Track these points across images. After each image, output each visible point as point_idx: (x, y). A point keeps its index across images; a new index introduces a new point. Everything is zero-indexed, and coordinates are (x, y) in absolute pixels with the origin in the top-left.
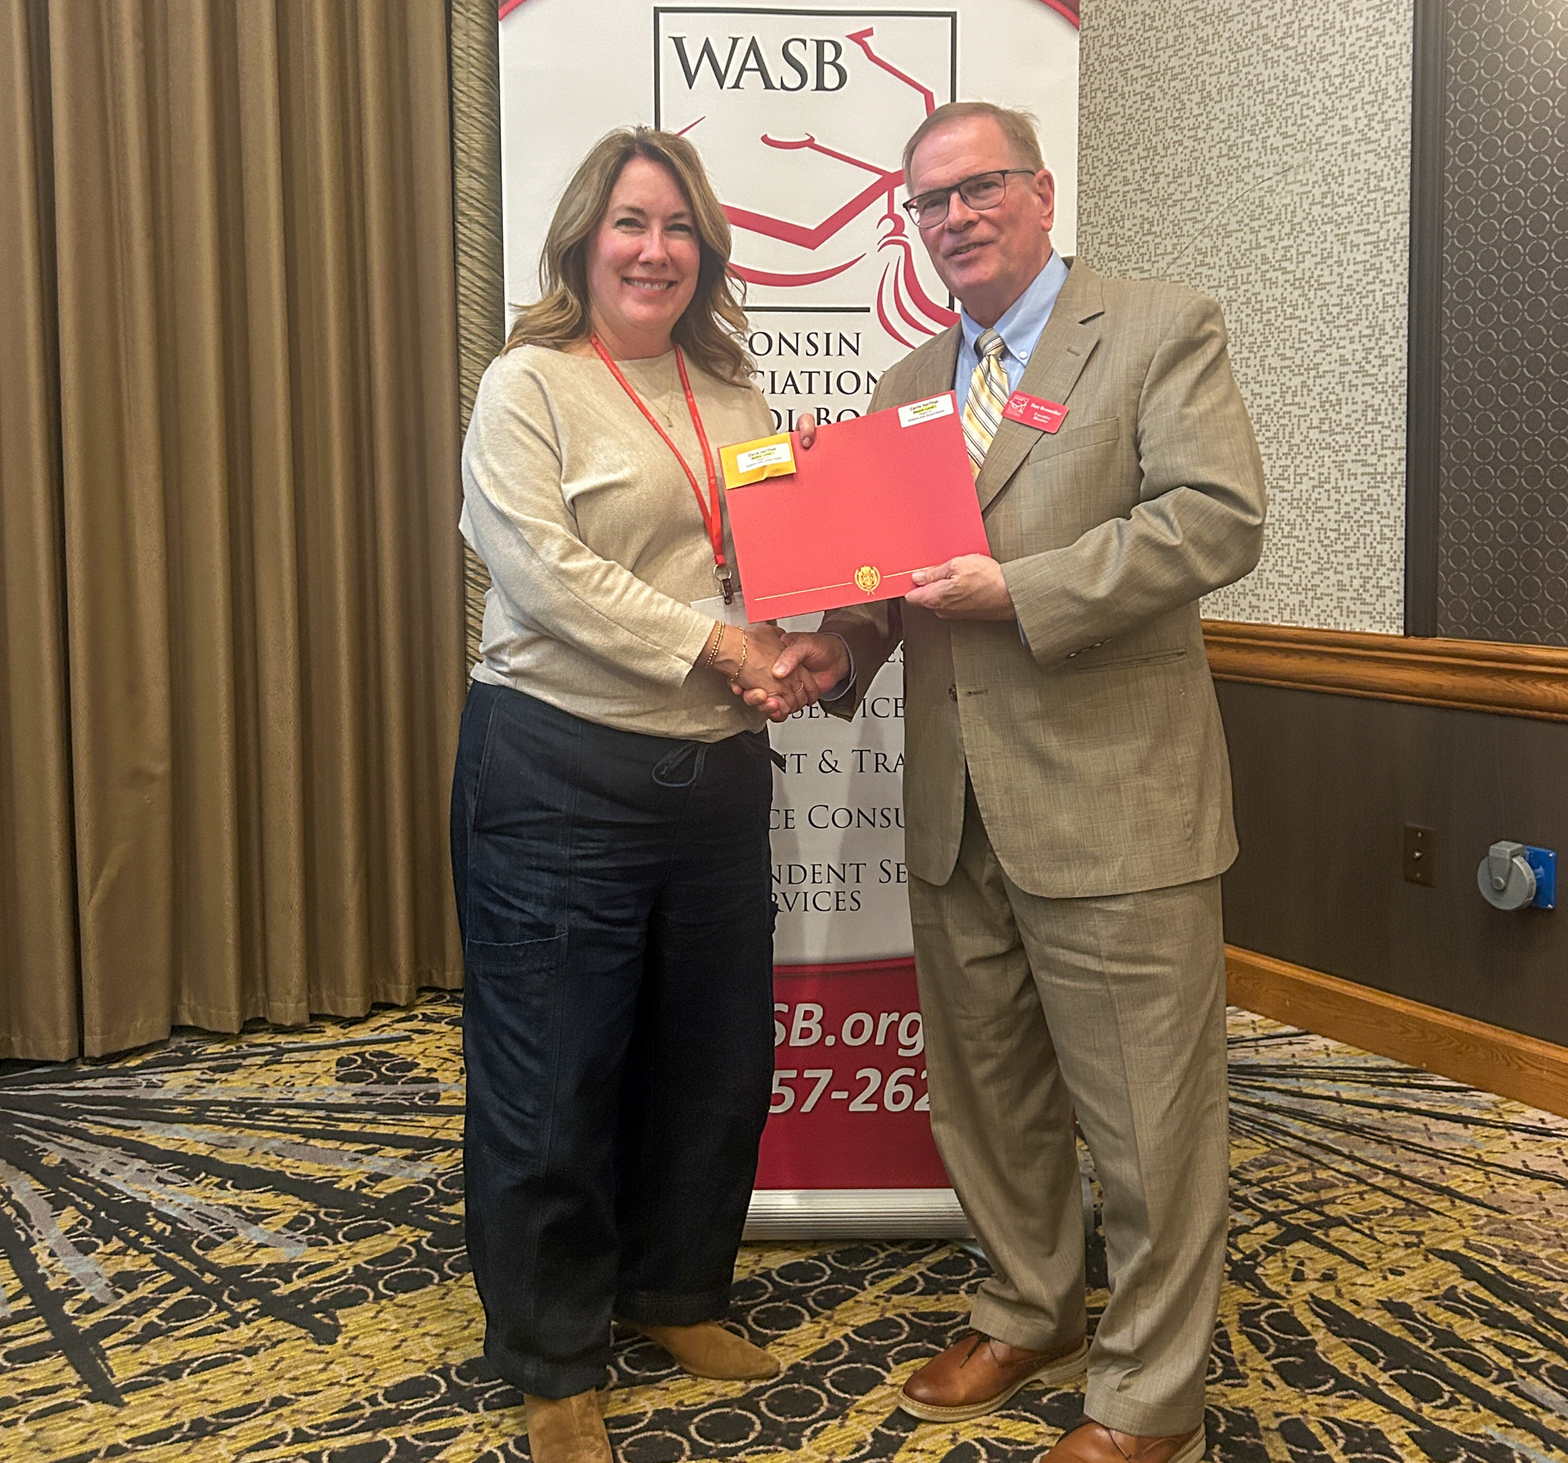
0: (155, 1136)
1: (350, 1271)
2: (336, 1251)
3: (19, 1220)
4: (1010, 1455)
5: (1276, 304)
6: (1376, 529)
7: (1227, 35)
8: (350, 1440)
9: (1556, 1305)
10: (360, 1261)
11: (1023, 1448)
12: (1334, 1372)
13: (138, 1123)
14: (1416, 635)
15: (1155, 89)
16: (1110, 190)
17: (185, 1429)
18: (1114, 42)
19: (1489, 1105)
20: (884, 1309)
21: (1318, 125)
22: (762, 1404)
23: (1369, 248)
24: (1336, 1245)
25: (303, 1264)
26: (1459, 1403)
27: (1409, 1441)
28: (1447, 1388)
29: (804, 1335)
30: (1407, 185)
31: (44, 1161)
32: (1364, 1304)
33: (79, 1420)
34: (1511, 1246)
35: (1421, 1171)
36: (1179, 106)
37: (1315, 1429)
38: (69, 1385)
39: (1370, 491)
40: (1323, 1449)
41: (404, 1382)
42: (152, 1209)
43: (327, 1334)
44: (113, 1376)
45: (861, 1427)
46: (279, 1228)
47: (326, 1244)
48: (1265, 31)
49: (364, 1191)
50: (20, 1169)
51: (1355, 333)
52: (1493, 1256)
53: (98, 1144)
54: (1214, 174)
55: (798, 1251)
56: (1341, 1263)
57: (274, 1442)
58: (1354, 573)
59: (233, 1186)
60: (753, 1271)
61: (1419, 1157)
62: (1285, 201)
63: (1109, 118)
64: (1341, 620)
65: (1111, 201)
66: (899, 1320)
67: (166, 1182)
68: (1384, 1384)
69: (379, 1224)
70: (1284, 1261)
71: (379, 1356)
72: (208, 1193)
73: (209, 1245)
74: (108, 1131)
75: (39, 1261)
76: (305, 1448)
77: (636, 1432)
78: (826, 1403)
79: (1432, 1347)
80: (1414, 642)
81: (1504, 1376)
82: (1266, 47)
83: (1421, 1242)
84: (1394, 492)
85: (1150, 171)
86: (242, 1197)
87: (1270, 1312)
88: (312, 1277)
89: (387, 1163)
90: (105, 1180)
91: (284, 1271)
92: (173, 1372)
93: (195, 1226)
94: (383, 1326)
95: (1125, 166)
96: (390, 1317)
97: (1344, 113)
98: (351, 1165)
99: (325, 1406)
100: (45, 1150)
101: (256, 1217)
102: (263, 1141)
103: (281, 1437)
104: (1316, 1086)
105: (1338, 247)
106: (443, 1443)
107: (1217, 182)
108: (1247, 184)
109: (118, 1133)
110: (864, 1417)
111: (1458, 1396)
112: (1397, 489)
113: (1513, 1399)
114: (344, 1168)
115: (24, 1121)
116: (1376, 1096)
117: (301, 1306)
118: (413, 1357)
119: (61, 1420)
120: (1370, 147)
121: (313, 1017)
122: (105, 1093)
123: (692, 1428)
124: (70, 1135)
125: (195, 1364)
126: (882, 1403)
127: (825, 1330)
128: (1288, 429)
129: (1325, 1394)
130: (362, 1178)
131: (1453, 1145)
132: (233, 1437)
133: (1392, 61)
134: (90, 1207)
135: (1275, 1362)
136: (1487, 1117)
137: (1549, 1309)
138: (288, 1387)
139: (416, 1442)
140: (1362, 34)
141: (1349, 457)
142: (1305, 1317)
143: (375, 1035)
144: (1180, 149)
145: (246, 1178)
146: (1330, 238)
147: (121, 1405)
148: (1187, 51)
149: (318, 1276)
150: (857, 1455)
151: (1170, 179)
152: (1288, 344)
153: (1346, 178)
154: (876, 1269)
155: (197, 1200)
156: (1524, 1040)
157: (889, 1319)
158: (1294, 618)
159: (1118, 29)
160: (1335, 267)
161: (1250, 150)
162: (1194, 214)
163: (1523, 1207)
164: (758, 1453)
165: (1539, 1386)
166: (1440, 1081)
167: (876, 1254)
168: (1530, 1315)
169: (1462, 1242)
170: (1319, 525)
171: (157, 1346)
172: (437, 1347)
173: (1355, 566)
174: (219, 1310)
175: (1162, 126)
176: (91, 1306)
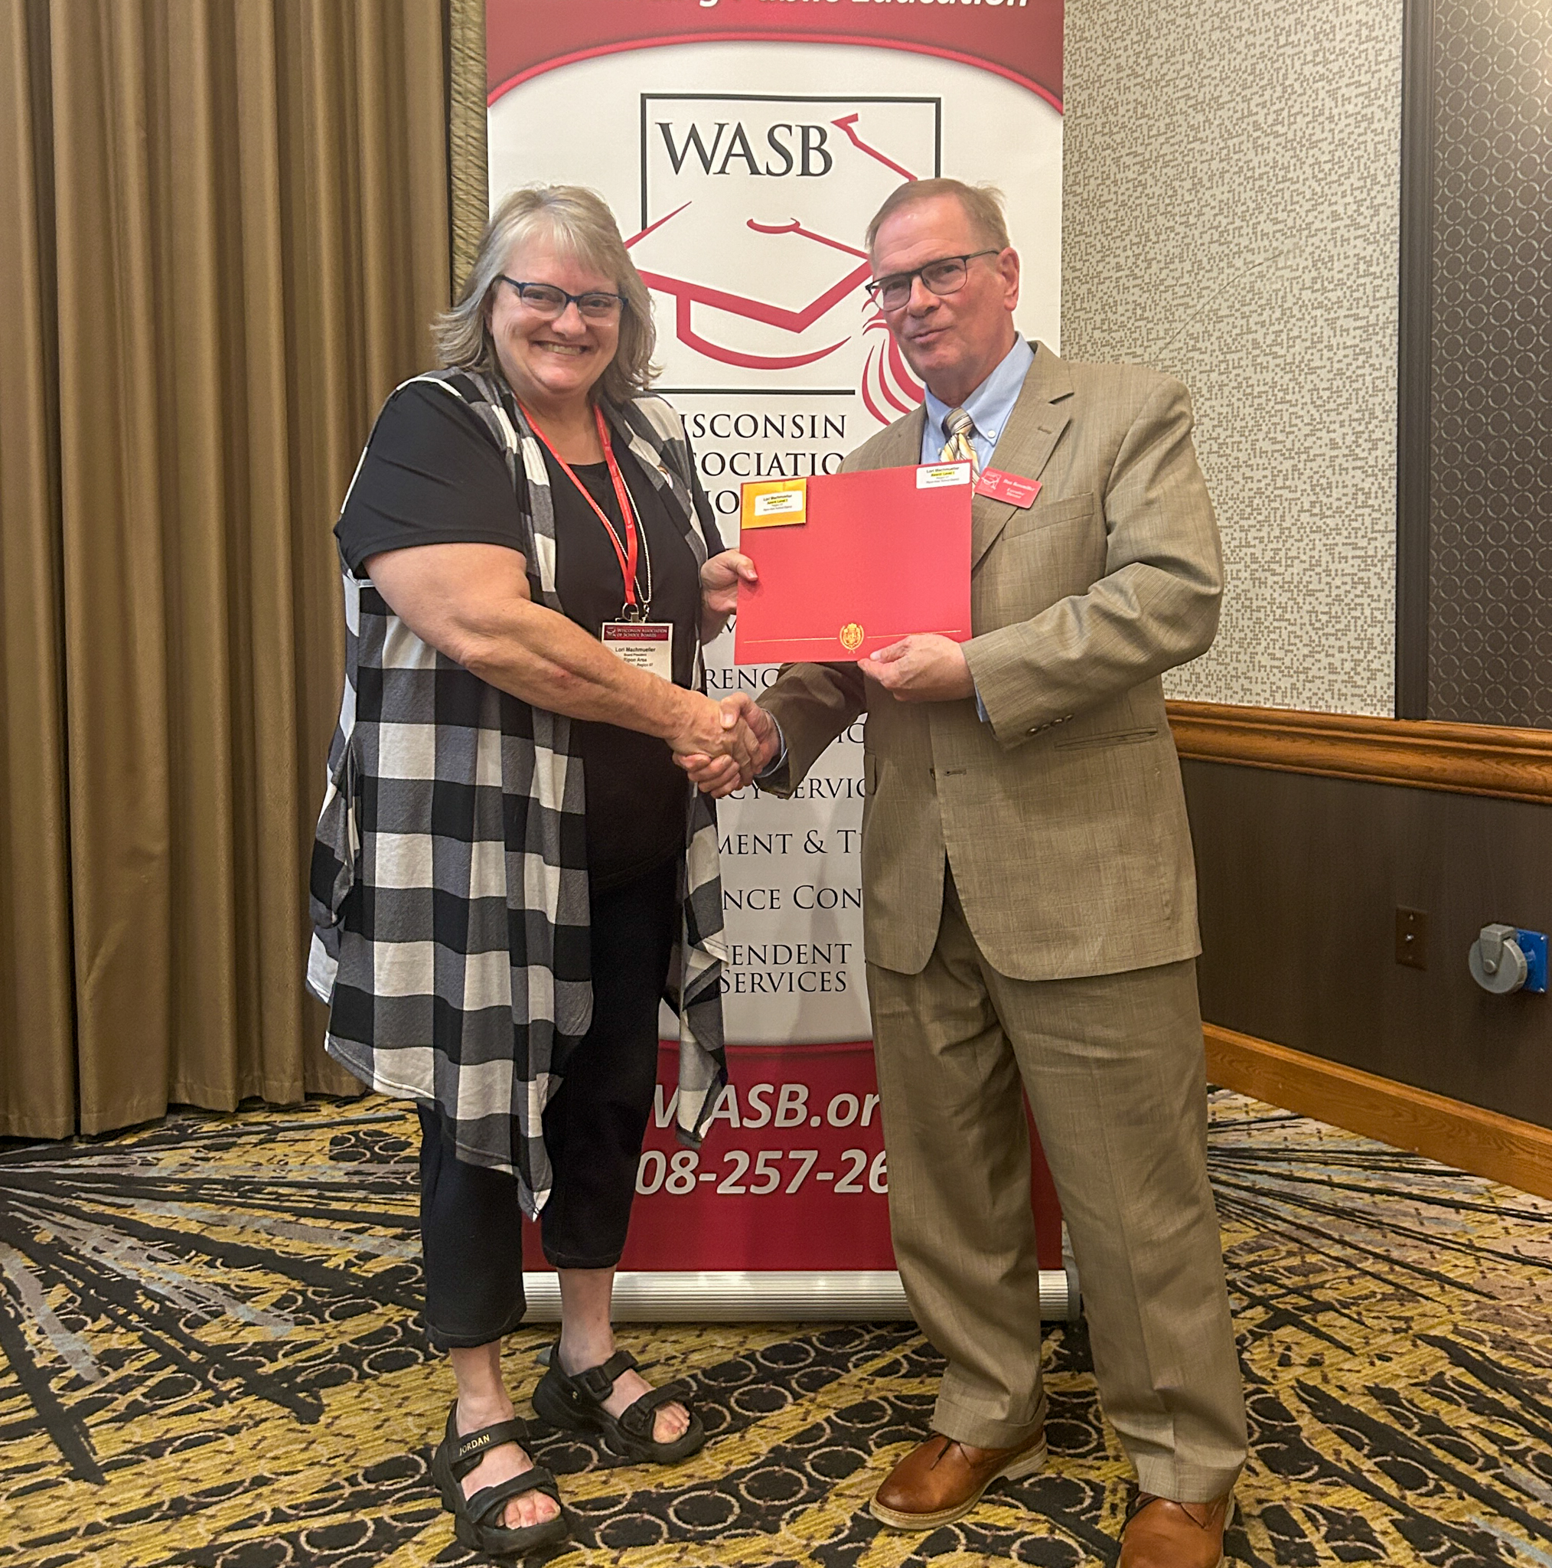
0: (147, 1214)
1: (336, 1350)
2: (322, 1330)
3: (9, 1297)
4: (989, 1540)
5: (1266, 388)
6: (1367, 612)
7: (1216, 123)
8: (328, 1521)
9: (1544, 1391)
10: (345, 1340)
11: (1003, 1533)
12: (1318, 1459)
13: (131, 1201)
14: (1407, 718)
15: (1147, 176)
16: (1103, 276)
17: (165, 1508)
18: (1106, 130)
19: (1481, 1190)
20: (867, 1392)
21: (1308, 211)
22: (742, 1487)
23: (1359, 332)
24: (1324, 1329)
25: (288, 1343)
26: (1443, 1490)
27: (1392, 1529)
28: (1431, 1475)
29: (787, 1417)
30: (1396, 271)
31: (36, 1238)
32: (1350, 1389)
33: (59, 1498)
34: (1500, 1332)
35: (1412, 1256)
36: (1170, 193)
37: (1297, 1516)
38: (52, 1462)
39: (1361, 574)
40: (1305, 1536)
41: (385, 1463)
42: (141, 1287)
43: (309, 1414)
44: (95, 1454)
45: (840, 1511)
46: (267, 1306)
47: (313, 1323)
48: (1255, 118)
49: (353, 1270)
50: (13, 1247)
51: (1345, 416)
52: (1481, 1342)
53: (90, 1221)
54: (1205, 260)
55: (783, 1333)
56: (1328, 1348)
57: (254, 1522)
58: (1345, 656)
59: (222, 1264)
60: (737, 1353)
61: (1409, 1241)
62: (1274, 287)
63: (1102, 204)
64: (1332, 703)
65: (1103, 287)
66: (882, 1402)
67: (155, 1260)
68: (1369, 1471)
69: (366, 1303)
70: (1271, 1345)
71: (361, 1437)
72: (197, 1271)
73: (196, 1323)
74: (101, 1208)
75: (27, 1338)
76: (284, 1528)
77: (615, 1514)
78: (806, 1487)
79: (1419, 1434)
80: (1404, 725)
81: (1491, 1463)
82: (1256, 135)
83: (1410, 1328)
84: (1384, 575)
85: (1142, 258)
86: (232, 1275)
87: (1255, 1397)
88: (298, 1356)
89: (377, 1242)
90: (96, 1257)
91: (269, 1350)
92: (155, 1450)
93: (184, 1304)
94: (366, 1405)
95: (1118, 252)
96: (374, 1396)
97: (1333, 200)
98: (340, 1244)
99: (306, 1484)
100: (37, 1227)
101: (245, 1296)
102: (254, 1220)
103: (260, 1516)
104: (1307, 1169)
105: (1327, 332)
106: (421, 1524)
107: (1208, 267)
108: (1238, 269)
109: (110, 1211)
110: (843, 1501)
111: (1443, 1483)
112: (1387, 571)
113: (1499, 1487)
114: (333, 1247)
115: (18, 1198)
116: (1368, 1180)
117: (285, 1385)
118: (395, 1437)
119: (43, 1497)
120: (1360, 232)
121: (309, 1096)
122: (99, 1171)
123: (671, 1512)
124: (64, 1212)
125: (178, 1442)
126: (863, 1487)
127: (808, 1412)
128: (1279, 513)
129: (1308, 1481)
130: (351, 1257)
131: (1444, 1229)
132: (212, 1517)
133: (1382, 148)
134: (80, 1284)
135: (1259, 1447)
136: (1480, 1202)
137: (1537, 1397)
138: (269, 1466)
139: (395, 1523)
140: (1351, 120)
141: (1340, 540)
142: (1290, 1403)
143: (370, 1115)
144: (1172, 235)
145: (235, 1256)
146: (1320, 322)
147: (102, 1483)
148: (1178, 138)
149: (304, 1354)
150: (836, 1539)
151: (1162, 265)
152: (1279, 428)
153: (1336, 263)
154: (861, 1351)
155: (186, 1278)
156: (1513, 1123)
157: (872, 1402)
158: (1286, 701)
159: (1112, 118)
160: (1325, 351)
161: (1240, 236)
162: (1186, 300)
163: (1514, 1293)
164: (736, 1536)
165: (1524, 1474)
166: (1432, 1165)
167: (861, 1335)
168: (1518, 1402)
169: (1451, 1327)
170: (1310, 608)
171: (141, 1424)
172: (420, 1426)
173: (1346, 649)
174: (203, 1389)
175: (1154, 212)
176: (76, 1384)
